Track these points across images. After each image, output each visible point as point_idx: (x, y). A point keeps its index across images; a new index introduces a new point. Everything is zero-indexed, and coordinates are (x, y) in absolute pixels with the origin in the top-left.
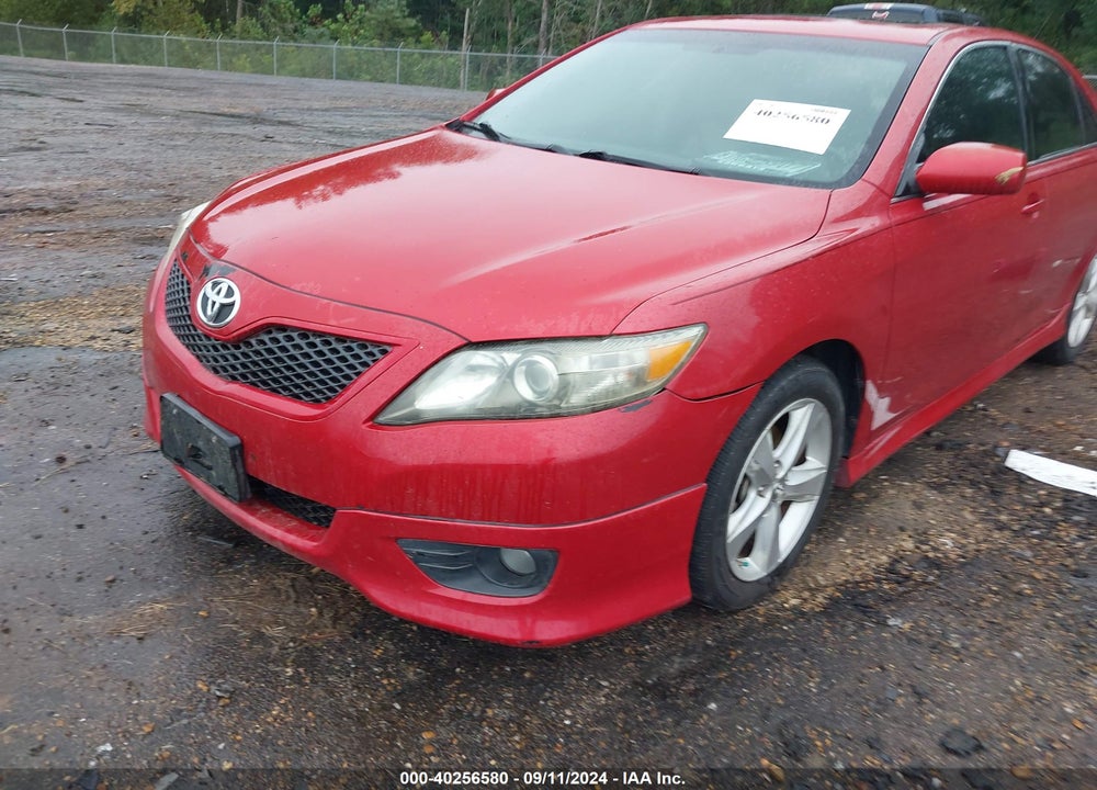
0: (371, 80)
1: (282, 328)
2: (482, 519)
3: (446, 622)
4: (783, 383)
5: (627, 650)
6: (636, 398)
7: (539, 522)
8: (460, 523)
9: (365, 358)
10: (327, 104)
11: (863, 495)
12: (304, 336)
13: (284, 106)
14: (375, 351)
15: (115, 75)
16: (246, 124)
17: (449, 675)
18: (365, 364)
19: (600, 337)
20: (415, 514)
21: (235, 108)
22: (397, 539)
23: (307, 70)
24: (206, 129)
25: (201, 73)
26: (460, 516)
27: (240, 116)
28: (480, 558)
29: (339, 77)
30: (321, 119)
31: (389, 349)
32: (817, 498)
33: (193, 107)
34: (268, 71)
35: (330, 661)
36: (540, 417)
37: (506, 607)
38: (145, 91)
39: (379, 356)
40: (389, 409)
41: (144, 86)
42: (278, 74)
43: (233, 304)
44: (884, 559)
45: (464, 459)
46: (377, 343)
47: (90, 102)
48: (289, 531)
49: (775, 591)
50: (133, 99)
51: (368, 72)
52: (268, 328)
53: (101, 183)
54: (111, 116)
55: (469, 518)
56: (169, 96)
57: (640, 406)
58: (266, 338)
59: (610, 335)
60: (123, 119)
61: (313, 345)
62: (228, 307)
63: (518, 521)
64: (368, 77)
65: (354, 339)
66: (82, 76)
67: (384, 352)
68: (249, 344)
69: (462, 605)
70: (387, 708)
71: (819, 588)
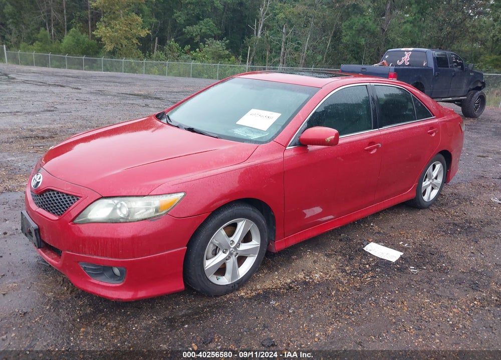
0: (208, 78)
1: (53, 190)
2: (102, 256)
3: (93, 291)
4: (226, 212)
5: (169, 307)
6: (155, 217)
7: (119, 258)
8: (95, 257)
9: (72, 201)
10: (180, 90)
11: (296, 257)
12: (58, 193)
13: (162, 90)
14: (75, 199)
15: (99, 77)
16: (140, 99)
17: (101, 311)
18: (72, 203)
19: (145, 196)
20: (83, 253)
21: (141, 91)
22: (78, 262)
23: (181, 73)
24: (123, 101)
25: (135, 75)
26: (95, 255)
27: (140, 95)
28: (104, 269)
29: (193, 77)
30: (174, 97)
31: (79, 198)
32: (257, 255)
33: (124, 91)
34: (164, 74)
35: (63, 305)
36: (120, 222)
37: (111, 287)
38: (108, 84)
39: (76, 200)
40: (77, 218)
41: (109, 82)
42: (168, 75)
43: (39, 182)
44: (289, 281)
45: (95, 235)
46: (76, 196)
47: (85, 89)
48: (53, 259)
49: (238, 290)
50: (100, 88)
51: (207, 74)
52: (49, 190)
53: (70, 125)
54: (88, 96)
55: (98, 255)
56: (117, 86)
57: (156, 219)
58: (48, 194)
59: (148, 195)
60: (93, 97)
61: (59, 196)
62: (38, 183)
63: (112, 257)
64: (206, 76)
65: (70, 195)
66: (86, 77)
67: (78, 199)
68: (43, 195)
69: (98, 285)
70: (74, 320)
71: (256, 290)
